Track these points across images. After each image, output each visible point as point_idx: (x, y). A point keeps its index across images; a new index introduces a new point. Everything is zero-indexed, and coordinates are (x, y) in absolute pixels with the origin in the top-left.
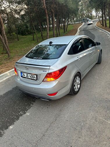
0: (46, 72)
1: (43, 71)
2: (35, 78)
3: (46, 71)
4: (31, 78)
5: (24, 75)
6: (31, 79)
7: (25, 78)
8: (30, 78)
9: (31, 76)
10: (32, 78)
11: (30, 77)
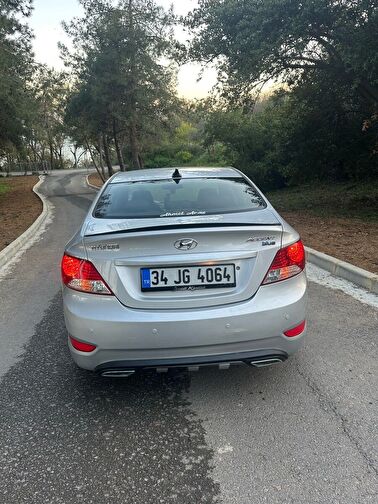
0: (272, 246)
1: (264, 244)
2: (228, 277)
3: (274, 243)
4: (206, 282)
5: (166, 280)
6: (208, 287)
7: (171, 289)
8: (199, 282)
9: (203, 273)
10: (214, 282)
11: (202, 278)
